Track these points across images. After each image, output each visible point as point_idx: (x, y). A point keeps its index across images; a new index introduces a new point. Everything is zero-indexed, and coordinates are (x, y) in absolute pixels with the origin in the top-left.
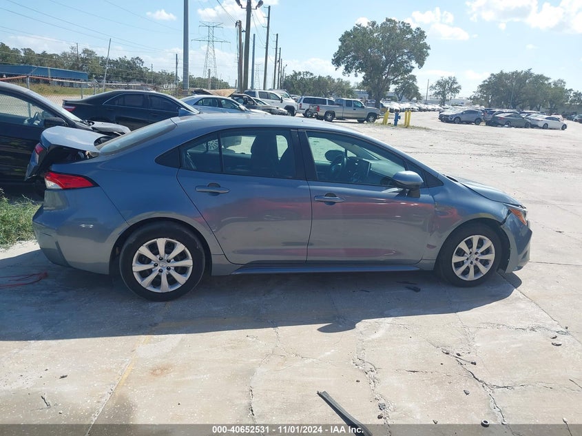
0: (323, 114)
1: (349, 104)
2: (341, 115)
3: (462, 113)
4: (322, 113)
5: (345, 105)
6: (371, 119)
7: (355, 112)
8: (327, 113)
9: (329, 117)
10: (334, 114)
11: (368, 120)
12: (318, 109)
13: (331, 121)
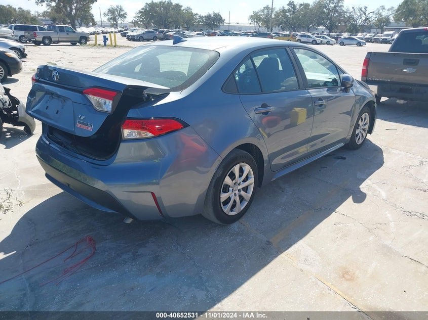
0: (41, 39)
1: (62, 29)
2: (57, 39)
3: (144, 33)
4: (39, 38)
5: (58, 30)
6: (83, 41)
7: (68, 36)
8: (44, 38)
9: (47, 42)
10: (51, 39)
11: (81, 43)
12: (35, 35)
13: (49, 45)
